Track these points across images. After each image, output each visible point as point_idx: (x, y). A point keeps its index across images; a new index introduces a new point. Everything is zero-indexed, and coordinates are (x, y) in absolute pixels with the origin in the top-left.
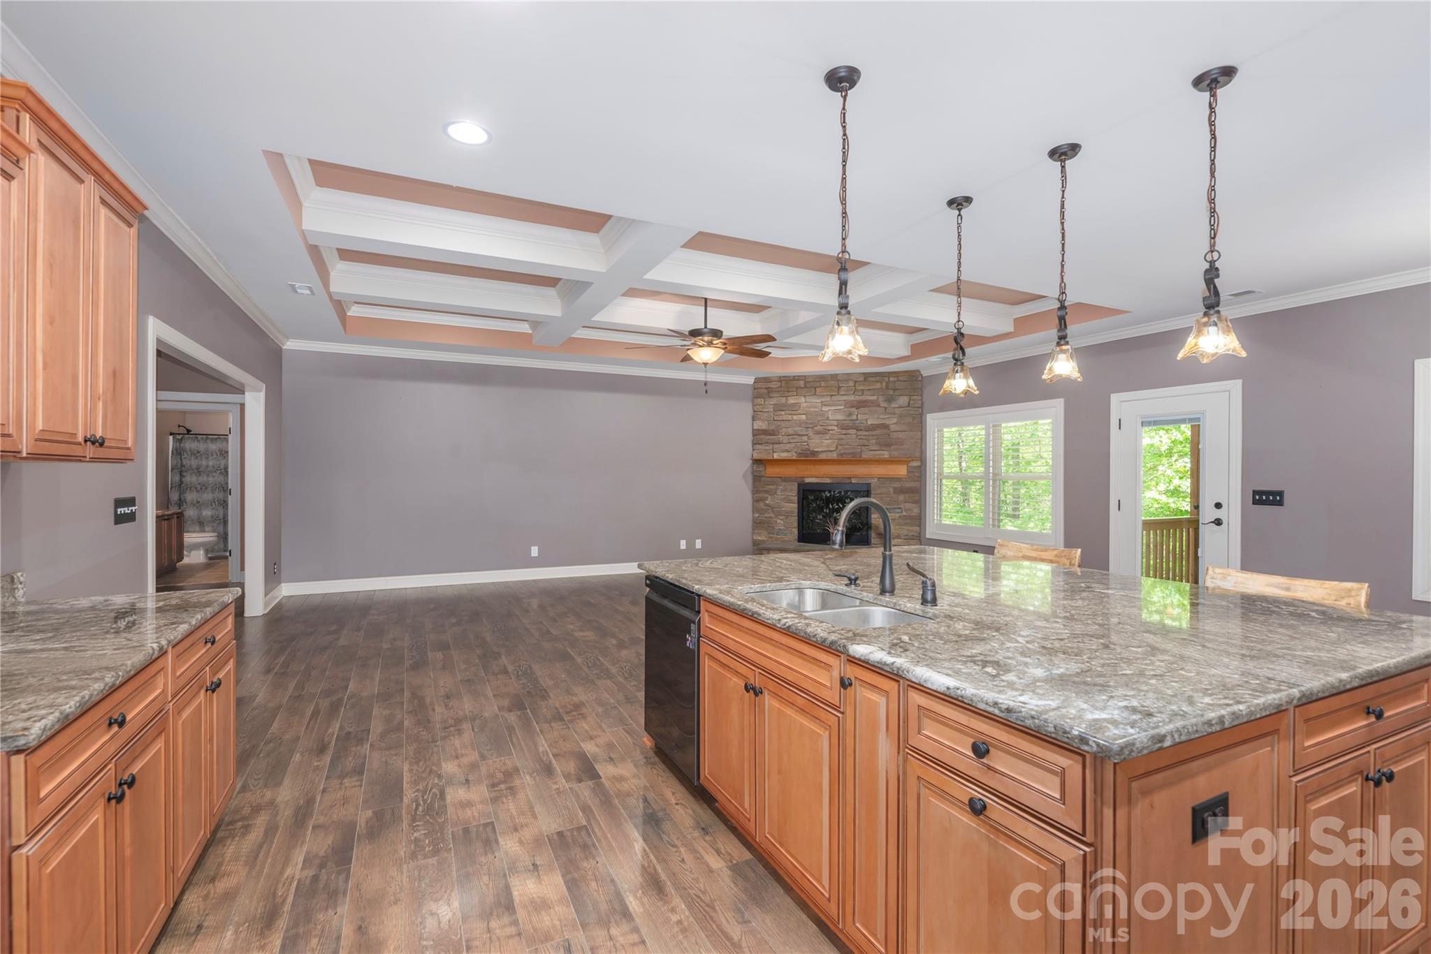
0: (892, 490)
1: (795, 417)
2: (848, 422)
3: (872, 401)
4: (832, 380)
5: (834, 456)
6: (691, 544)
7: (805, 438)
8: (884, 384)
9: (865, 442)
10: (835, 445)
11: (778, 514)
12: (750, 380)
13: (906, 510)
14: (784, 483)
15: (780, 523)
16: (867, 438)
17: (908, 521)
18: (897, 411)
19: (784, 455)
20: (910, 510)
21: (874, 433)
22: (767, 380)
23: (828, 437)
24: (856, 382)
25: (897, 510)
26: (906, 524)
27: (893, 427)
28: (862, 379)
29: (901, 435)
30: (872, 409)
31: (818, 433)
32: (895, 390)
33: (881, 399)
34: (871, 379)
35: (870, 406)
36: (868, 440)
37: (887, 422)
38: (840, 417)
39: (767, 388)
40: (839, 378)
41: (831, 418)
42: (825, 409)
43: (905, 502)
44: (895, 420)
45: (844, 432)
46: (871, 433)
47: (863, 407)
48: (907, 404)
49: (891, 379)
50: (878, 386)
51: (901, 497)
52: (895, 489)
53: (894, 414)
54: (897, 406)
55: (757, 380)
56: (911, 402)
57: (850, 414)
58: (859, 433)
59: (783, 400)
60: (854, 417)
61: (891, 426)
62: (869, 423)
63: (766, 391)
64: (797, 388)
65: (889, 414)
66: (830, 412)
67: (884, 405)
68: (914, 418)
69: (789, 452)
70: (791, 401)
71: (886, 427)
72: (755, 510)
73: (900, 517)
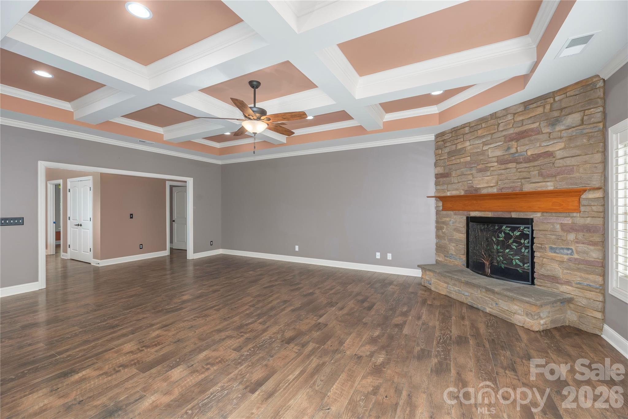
0: (558, 227)
1: (462, 160)
2: (507, 156)
3: (532, 130)
4: (492, 119)
5: (495, 190)
6: (384, 256)
7: (470, 177)
8: (548, 107)
9: (525, 175)
10: (494, 181)
11: (451, 241)
12: (432, 137)
13: (578, 253)
14: (455, 217)
15: (452, 248)
16: (526, 169)
17: (581, 266)
18: (564, 134)
19: (455, 193)
20: (585, 252)
21: (536, 163)
22: (442, 134)
23: (489, 174)
24: (514, 114)
25: (566, 251)
26: (579, 270)
27: (559, 154)
28: (521, 109)
29: (569, 162)
30: (533, 138)
31: (480, 171)
32: (562, 109)
33: (543, 124)
34: (531, 106)
35: (531, 135)
36: (529, 172)
37: (550, 149)
38: (499, 153)
39: (443, 141)
40: (498, 115)
41: (490, 155)
42: (485, 148)
43: (577, 242)
44: (562, 145)
45: (503, 167)
46: (532, 164)
47: (523, 138)
48: (579, 122)
49: (557, 98)
50: (540, 110)
51: (571, 236)
52: (562, 225)
53: (561, 138)
54: (563, 127)
55: (437, 136)
56: (585, 118)
57: (509, 148)
58: (518, 166)
59: (454, 147)
60: (513, 150)
61: (557, 153)
62: (529, 153)
63: (442, 143)
64: (464, 135)
65: (555, 139)
66: (489, 151)
67: (546, 130)
68: (589, 138)
69: (457, 190)
70: (459, 147)
71: (549, 154)
72: (438, 237)
73: (569, 260)
